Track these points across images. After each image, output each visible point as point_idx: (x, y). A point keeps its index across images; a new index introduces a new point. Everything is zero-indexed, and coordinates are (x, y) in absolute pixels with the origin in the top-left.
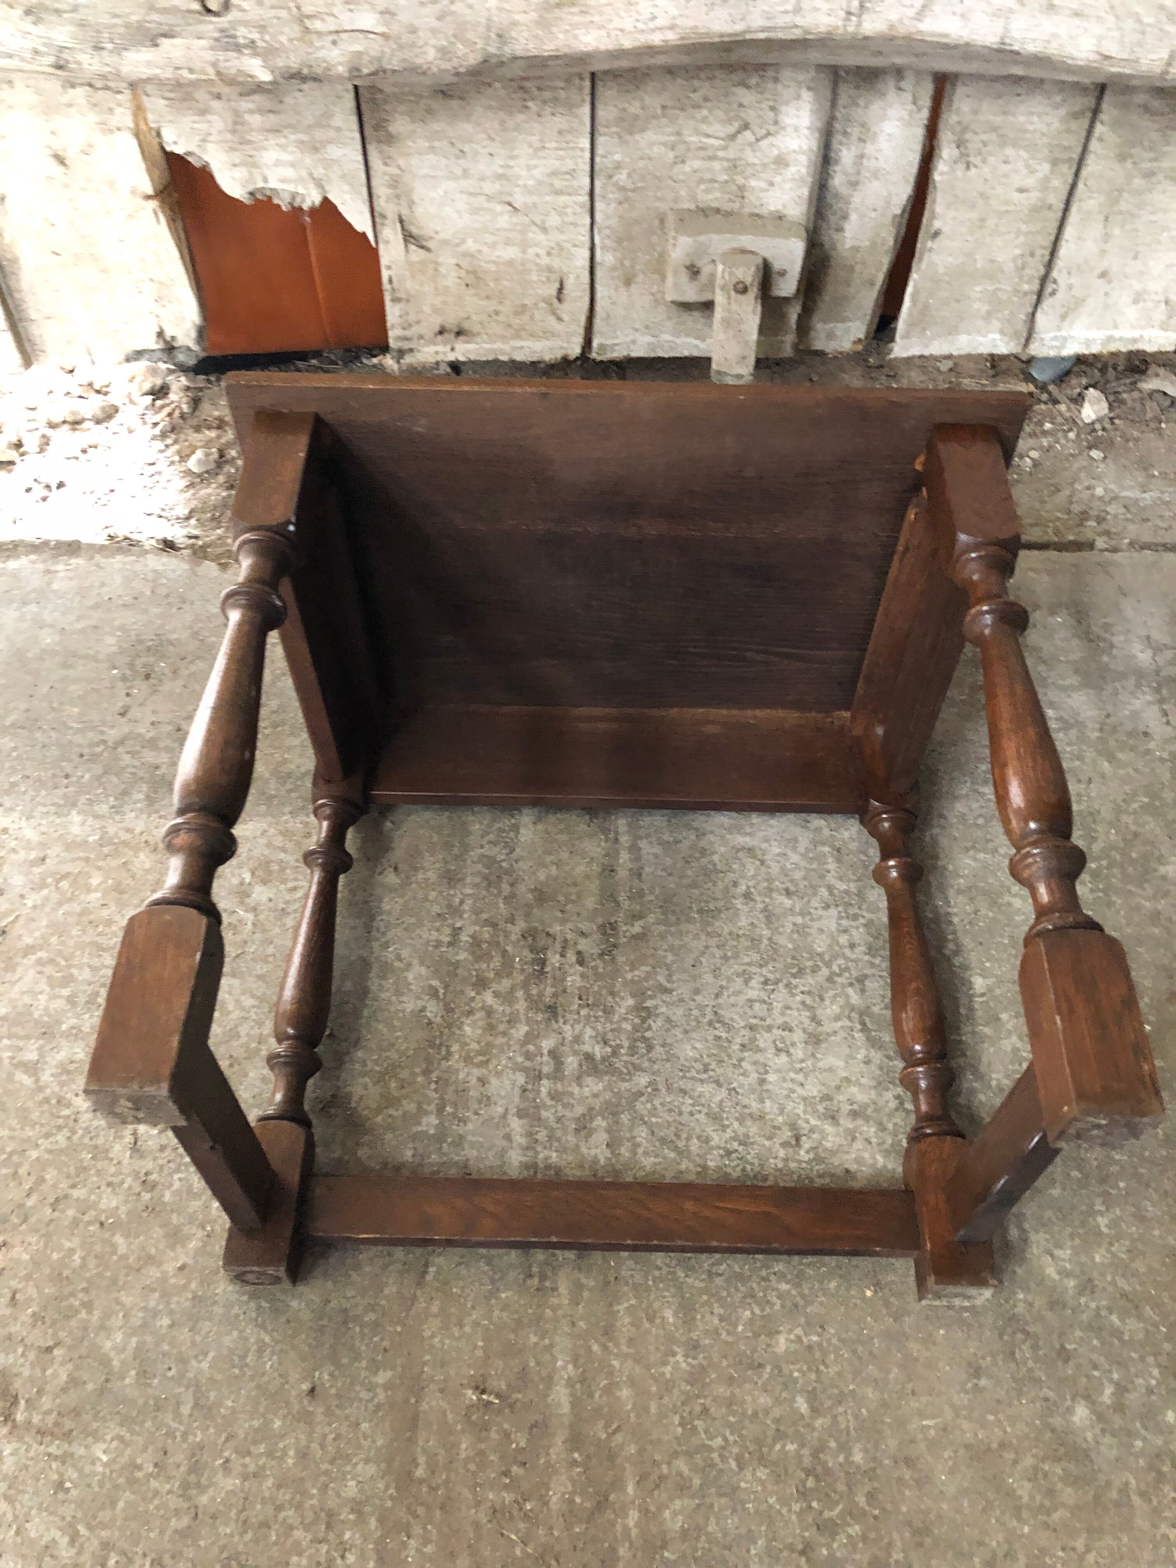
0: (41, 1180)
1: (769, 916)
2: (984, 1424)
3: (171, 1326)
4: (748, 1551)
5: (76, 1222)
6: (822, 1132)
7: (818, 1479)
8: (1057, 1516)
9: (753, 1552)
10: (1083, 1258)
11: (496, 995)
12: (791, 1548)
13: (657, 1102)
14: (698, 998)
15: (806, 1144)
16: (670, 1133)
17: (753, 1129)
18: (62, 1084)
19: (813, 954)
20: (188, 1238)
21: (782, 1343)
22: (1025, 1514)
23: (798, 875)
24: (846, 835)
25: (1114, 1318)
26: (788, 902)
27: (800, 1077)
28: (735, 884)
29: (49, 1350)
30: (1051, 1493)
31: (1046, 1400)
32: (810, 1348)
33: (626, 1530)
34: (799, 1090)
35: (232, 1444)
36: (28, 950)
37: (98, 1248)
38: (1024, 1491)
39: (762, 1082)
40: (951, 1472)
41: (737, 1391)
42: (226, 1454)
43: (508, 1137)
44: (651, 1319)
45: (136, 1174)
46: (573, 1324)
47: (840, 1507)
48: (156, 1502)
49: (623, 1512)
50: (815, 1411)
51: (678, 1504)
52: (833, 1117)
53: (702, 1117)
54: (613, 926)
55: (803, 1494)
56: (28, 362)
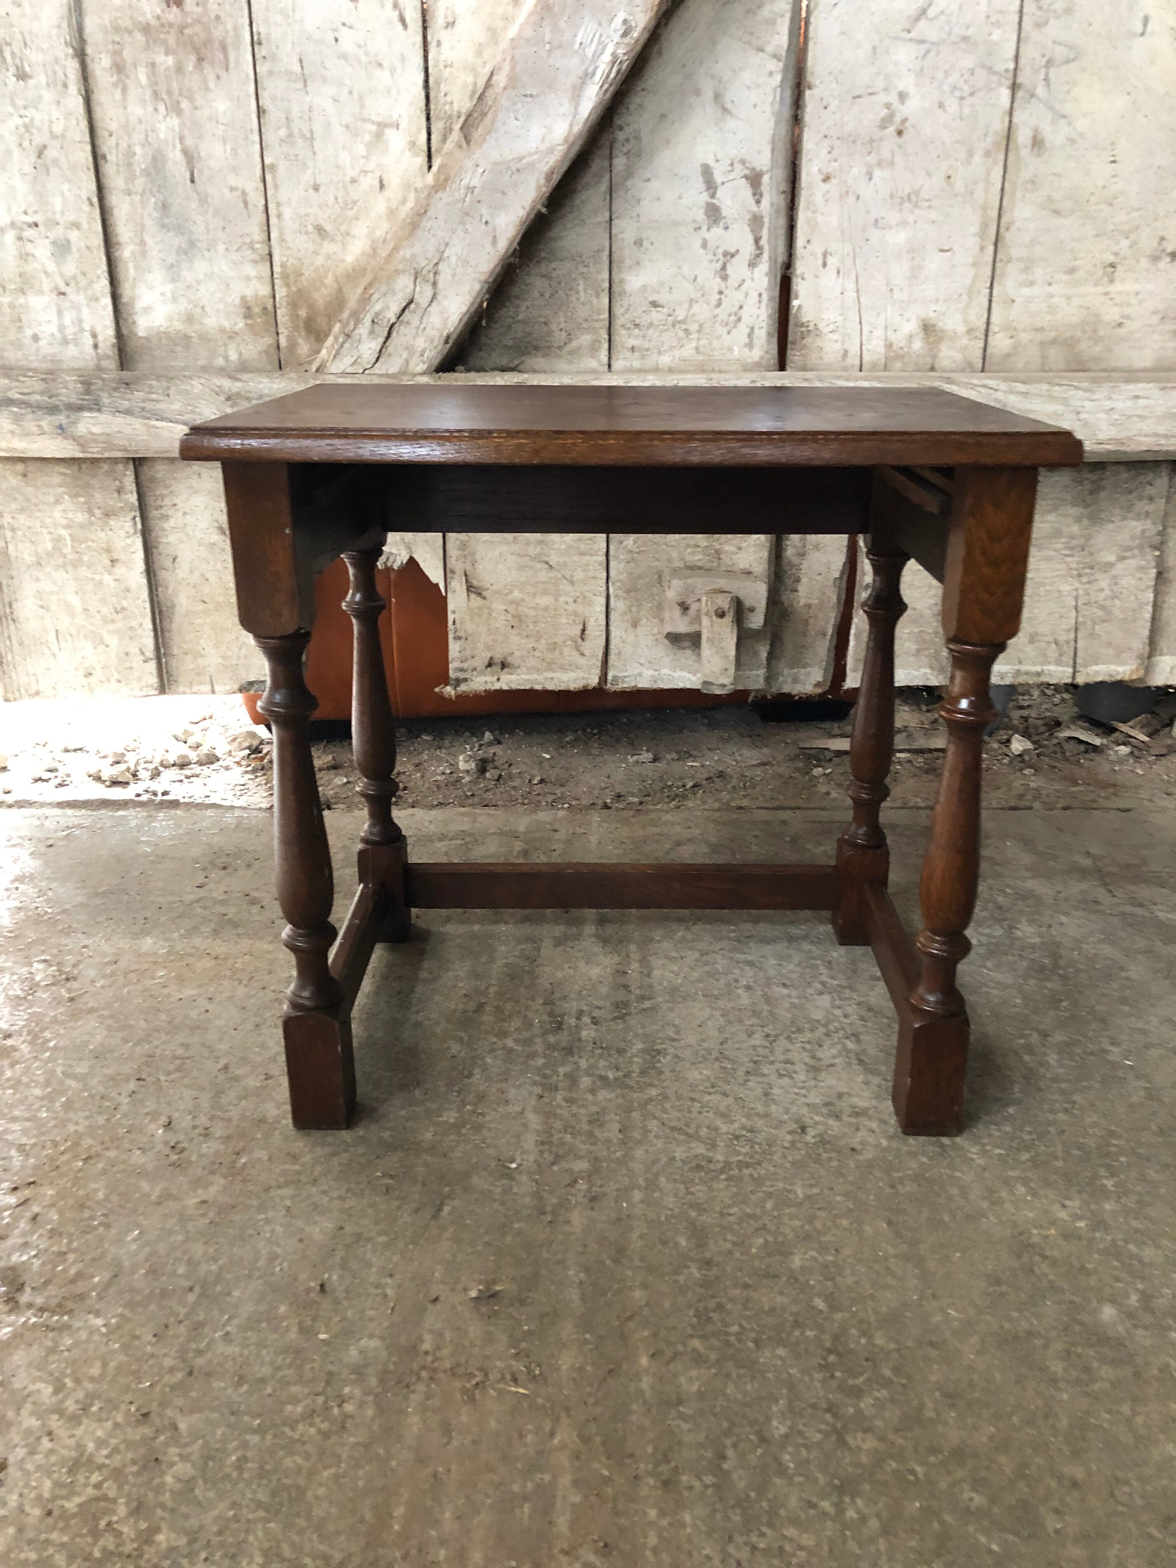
0: (77, 1144)
1: (767, 999)
2: (1010, 1320)
3: (185, 1241)
4: (769, 1408)
5: (104, 1172)
6: (825, 1124)
7: (840, 1355)
8: (1096, 1387)
9: (775, 1408)
10: (1093, 1207)
11: (516, 1041)
12: (814, 1406)
13: (667, 1106)
14: (705, 1045)
15: (811, 1132)
16: (680, 1124)
17: (759, 1123)
18: (106, 1088)
19: (810, 1020)
20: (212, 1184)
21: (797, 1261)
22: (1062, 1385)
23: (794, 976)
24: (835, 954)
25: (1131, 1247)
26: (785, 991)
27: (803, 1092)
28: (736, 981)
29: (62, 1254)
30: (1086, 1369)
31: (1071, 1302)
32: (825, 1266)
33: (640, 1392)
34: (803, 1100)
35: (235, 1322)
36: (91, 1011)
37: (122, 1189)
38: (1057, 1367)
39: (766, 1094)
40: (979, 1353)
41: (754, 1294)
42: (228, 1329)
43: (525, 1125)
44: (664, 1243)
45: (166, 1143)
46: (585, 1246)
47: (865, 1376)
48: (151, 1362)
49: (637, 1377)
50: (834, 1307)
51: (694, 1373)
52: (838, 1117)
53: (711, 1115)
54: (626, 1004)
55: (825, 1367)
56: (163, 688)
